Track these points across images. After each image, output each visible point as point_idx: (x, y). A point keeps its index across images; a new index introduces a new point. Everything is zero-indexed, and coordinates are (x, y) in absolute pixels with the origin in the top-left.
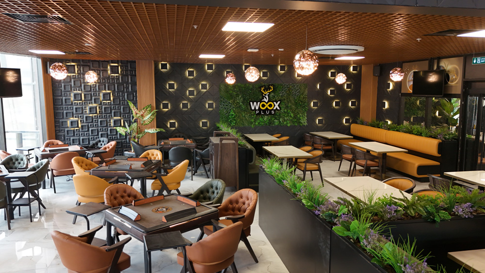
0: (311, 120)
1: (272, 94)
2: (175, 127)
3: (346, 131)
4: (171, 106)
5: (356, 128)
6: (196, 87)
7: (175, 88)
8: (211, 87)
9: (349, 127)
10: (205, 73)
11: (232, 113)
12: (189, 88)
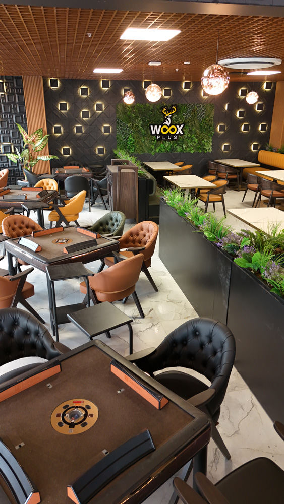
0: (216, 146)
1: (175, 116)
2: (69, 154)
3: (254, 158)
4: (64, 130)
5: (264, 156)
6: (91, 108)
7: (68, 109)
8: (107, 107)
9: (257, 154)
10: (100, 91)
11: (130, 138)
12: (83, 109)
